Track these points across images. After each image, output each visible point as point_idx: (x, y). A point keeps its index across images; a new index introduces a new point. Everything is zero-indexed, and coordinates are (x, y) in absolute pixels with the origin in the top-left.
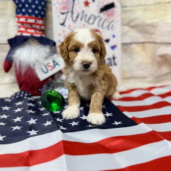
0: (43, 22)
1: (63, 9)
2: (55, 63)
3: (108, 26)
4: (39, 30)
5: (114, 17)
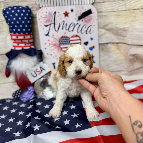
0: (31, 37)
1: (47, 21)
2: (42, 69)
3: (86, 31)
4: (28, 43)
5: (91, 22)
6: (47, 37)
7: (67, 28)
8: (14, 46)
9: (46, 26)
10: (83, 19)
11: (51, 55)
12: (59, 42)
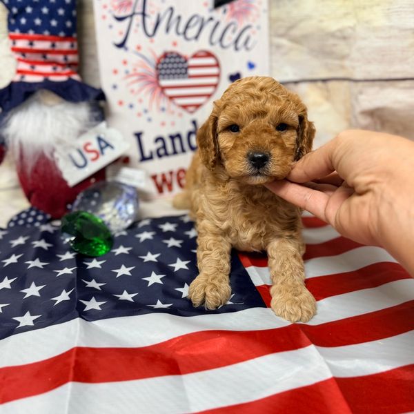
0: (72, 46)
1: (121, 6)
2: (104, 144)
3: (236, 41)
4: (63, 65)
5: (251, 18)
6: (121, 51)
7: (181, 29)
8: (19, 72)
9: (120, 19)
10: (227, 6)
11: (131, 106)
12: (157, 69)
